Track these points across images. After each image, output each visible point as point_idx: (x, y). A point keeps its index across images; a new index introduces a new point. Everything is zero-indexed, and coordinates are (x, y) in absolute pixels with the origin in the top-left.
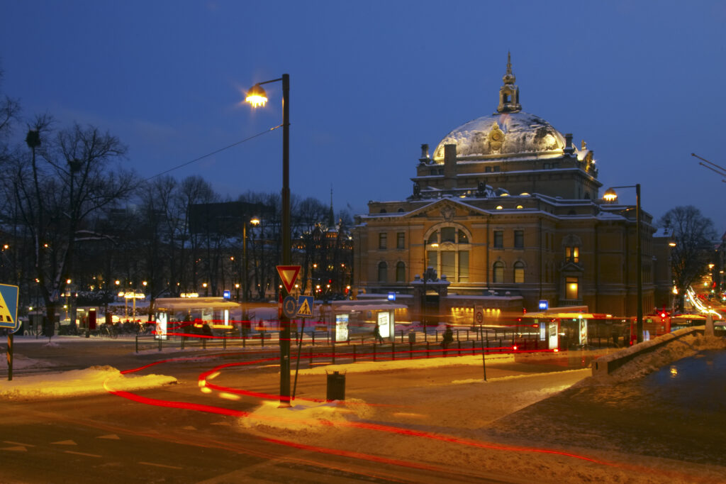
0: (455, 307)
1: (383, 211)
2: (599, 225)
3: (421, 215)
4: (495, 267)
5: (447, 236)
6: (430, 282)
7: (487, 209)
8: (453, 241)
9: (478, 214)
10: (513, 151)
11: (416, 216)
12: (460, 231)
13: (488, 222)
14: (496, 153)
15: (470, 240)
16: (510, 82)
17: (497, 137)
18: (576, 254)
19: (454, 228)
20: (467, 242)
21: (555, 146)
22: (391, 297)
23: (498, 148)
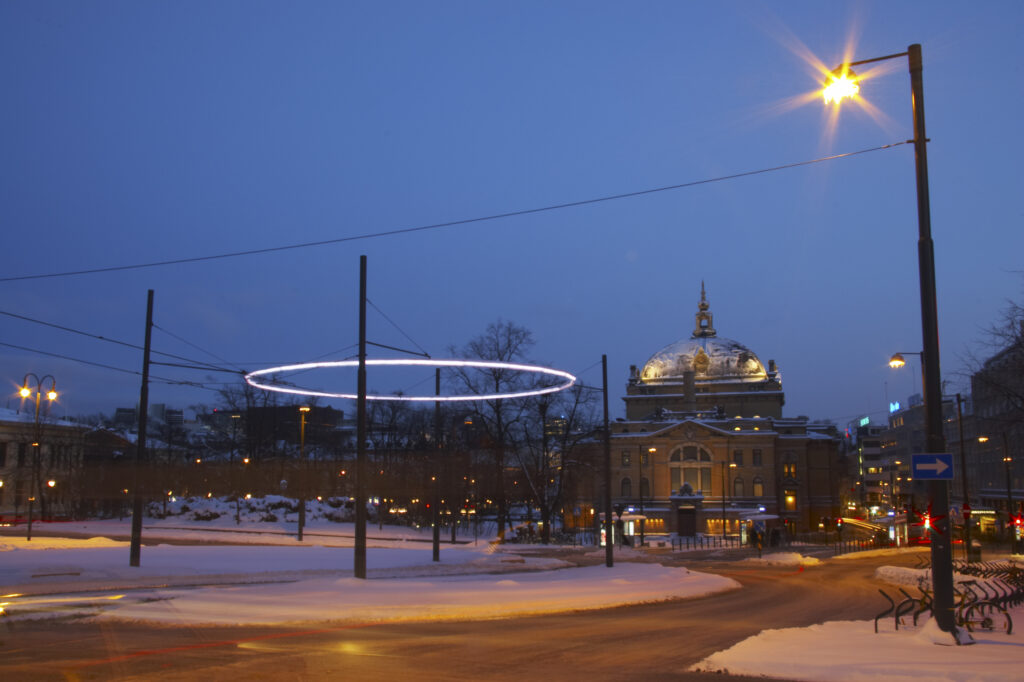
0: (711, 519)
1: (626, 431)
2: (810, 443)
3: (665, 435)
4: (735, 482)
5: (690, 454)
6: (687, 497)
7: (728, 430)
8: (696, 458)
9: (720, 435)
10: (718, 373)
11: (659, 436)
12: (702, 451)
13: (728, 442)
14: (702, 375)
15: (712, 457)
16: (704, 307)
17: (702, 360)
18: (792, 470)
19: (695, 448)
20: (708, 459)
21: (758, 370)
22: (631, 510)
23: (703, 370)
